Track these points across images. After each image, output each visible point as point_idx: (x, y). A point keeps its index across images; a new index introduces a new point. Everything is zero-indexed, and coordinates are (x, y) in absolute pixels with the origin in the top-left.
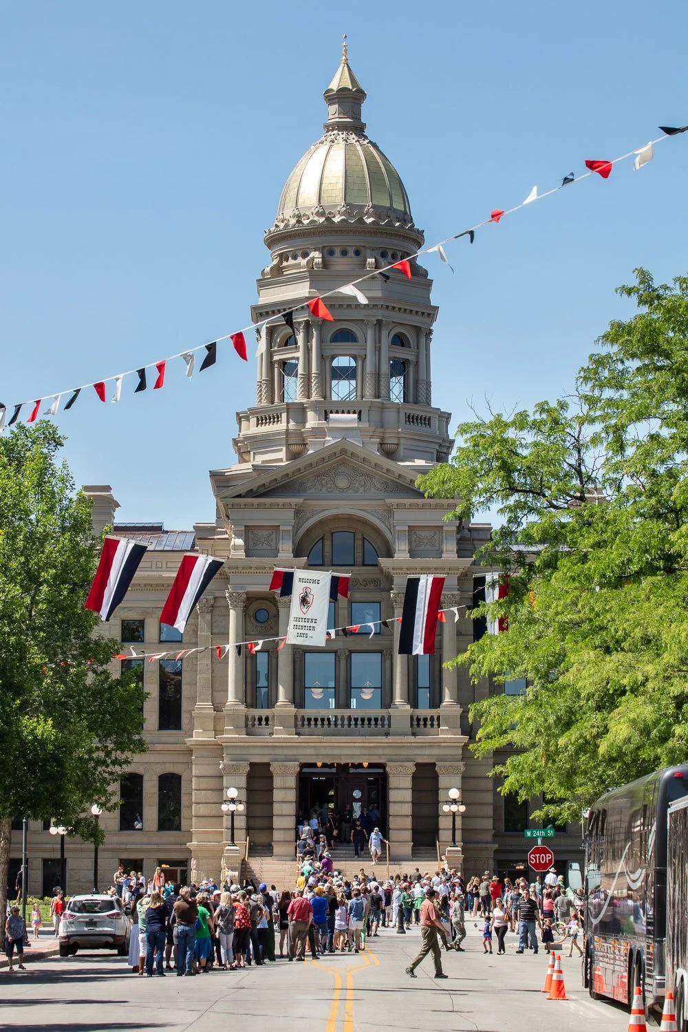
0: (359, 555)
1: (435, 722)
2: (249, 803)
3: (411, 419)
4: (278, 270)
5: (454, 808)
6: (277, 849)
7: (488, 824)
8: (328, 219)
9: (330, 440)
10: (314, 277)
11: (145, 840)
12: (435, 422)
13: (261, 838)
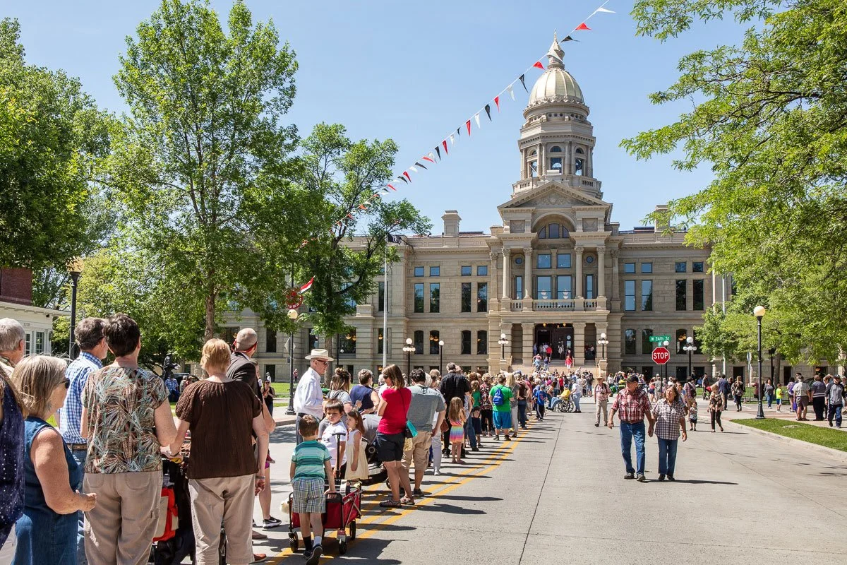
0: (561, 233)
1: (595, 305)
2: (513, 341)
3: (584, 183)
4: (528, 125)
5: (603, 342)
6: (524, 361)
7: (619, 350)
8: (549, 101)
9: (547, 181)
10: (543, 125)
11: (471, 358)
12: (595, 184)
13: (518, 356)
